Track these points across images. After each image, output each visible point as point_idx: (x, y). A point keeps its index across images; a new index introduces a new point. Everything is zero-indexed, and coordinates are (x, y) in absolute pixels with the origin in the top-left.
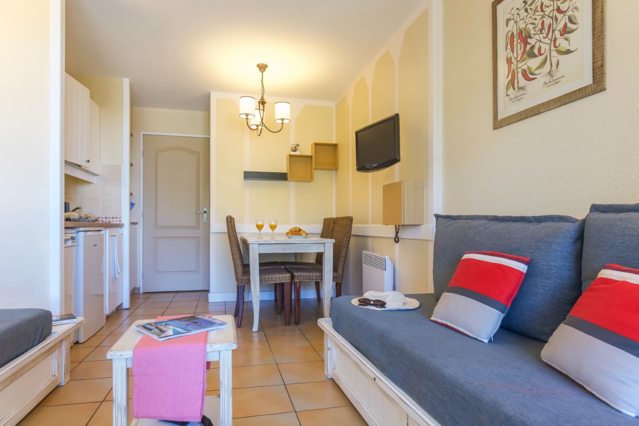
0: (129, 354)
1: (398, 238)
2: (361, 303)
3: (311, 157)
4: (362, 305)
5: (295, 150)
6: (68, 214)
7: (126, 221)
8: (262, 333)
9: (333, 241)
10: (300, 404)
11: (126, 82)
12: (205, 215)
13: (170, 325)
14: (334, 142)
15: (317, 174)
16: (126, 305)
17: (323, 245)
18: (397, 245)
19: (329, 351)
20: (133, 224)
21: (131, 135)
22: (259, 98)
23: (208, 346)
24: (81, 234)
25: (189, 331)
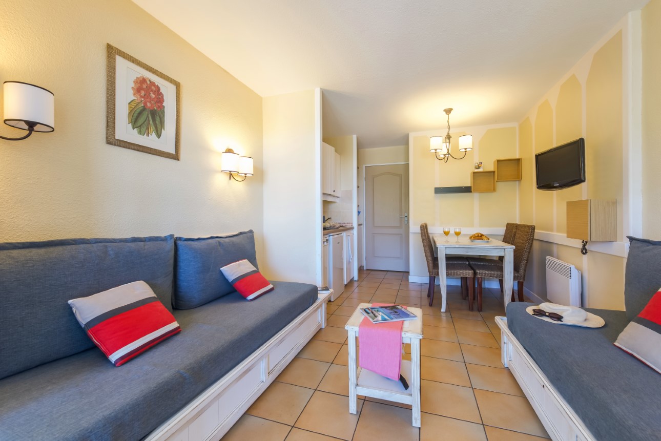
0: (357, 329)
1: (586, 250)
2: (536, 313)
3: (494, 172)
4: (536, 315)
5: (479, 168)
6: (324, 224)
7: (355, 225)
8: (449, 314)
9: (514, 247)
10: (477, 383)
11: (355, 137)
12: (406, 219)
13: (380, 311)
14: (517, 157)
15: (500, 186)
16: (356, 278)
17: (503, 250)
18: (585, 257)
19: (505, 345)
20: (359, 225)
21: (358, 168)
22: (445, 135)
23: (403, 333)
24: (331, 237)
25: (392, 319)
